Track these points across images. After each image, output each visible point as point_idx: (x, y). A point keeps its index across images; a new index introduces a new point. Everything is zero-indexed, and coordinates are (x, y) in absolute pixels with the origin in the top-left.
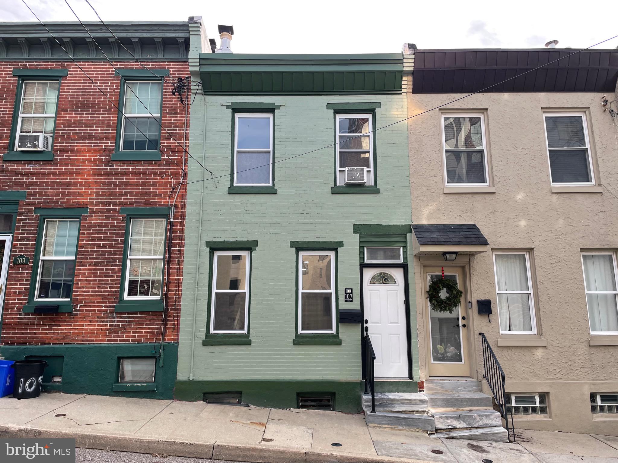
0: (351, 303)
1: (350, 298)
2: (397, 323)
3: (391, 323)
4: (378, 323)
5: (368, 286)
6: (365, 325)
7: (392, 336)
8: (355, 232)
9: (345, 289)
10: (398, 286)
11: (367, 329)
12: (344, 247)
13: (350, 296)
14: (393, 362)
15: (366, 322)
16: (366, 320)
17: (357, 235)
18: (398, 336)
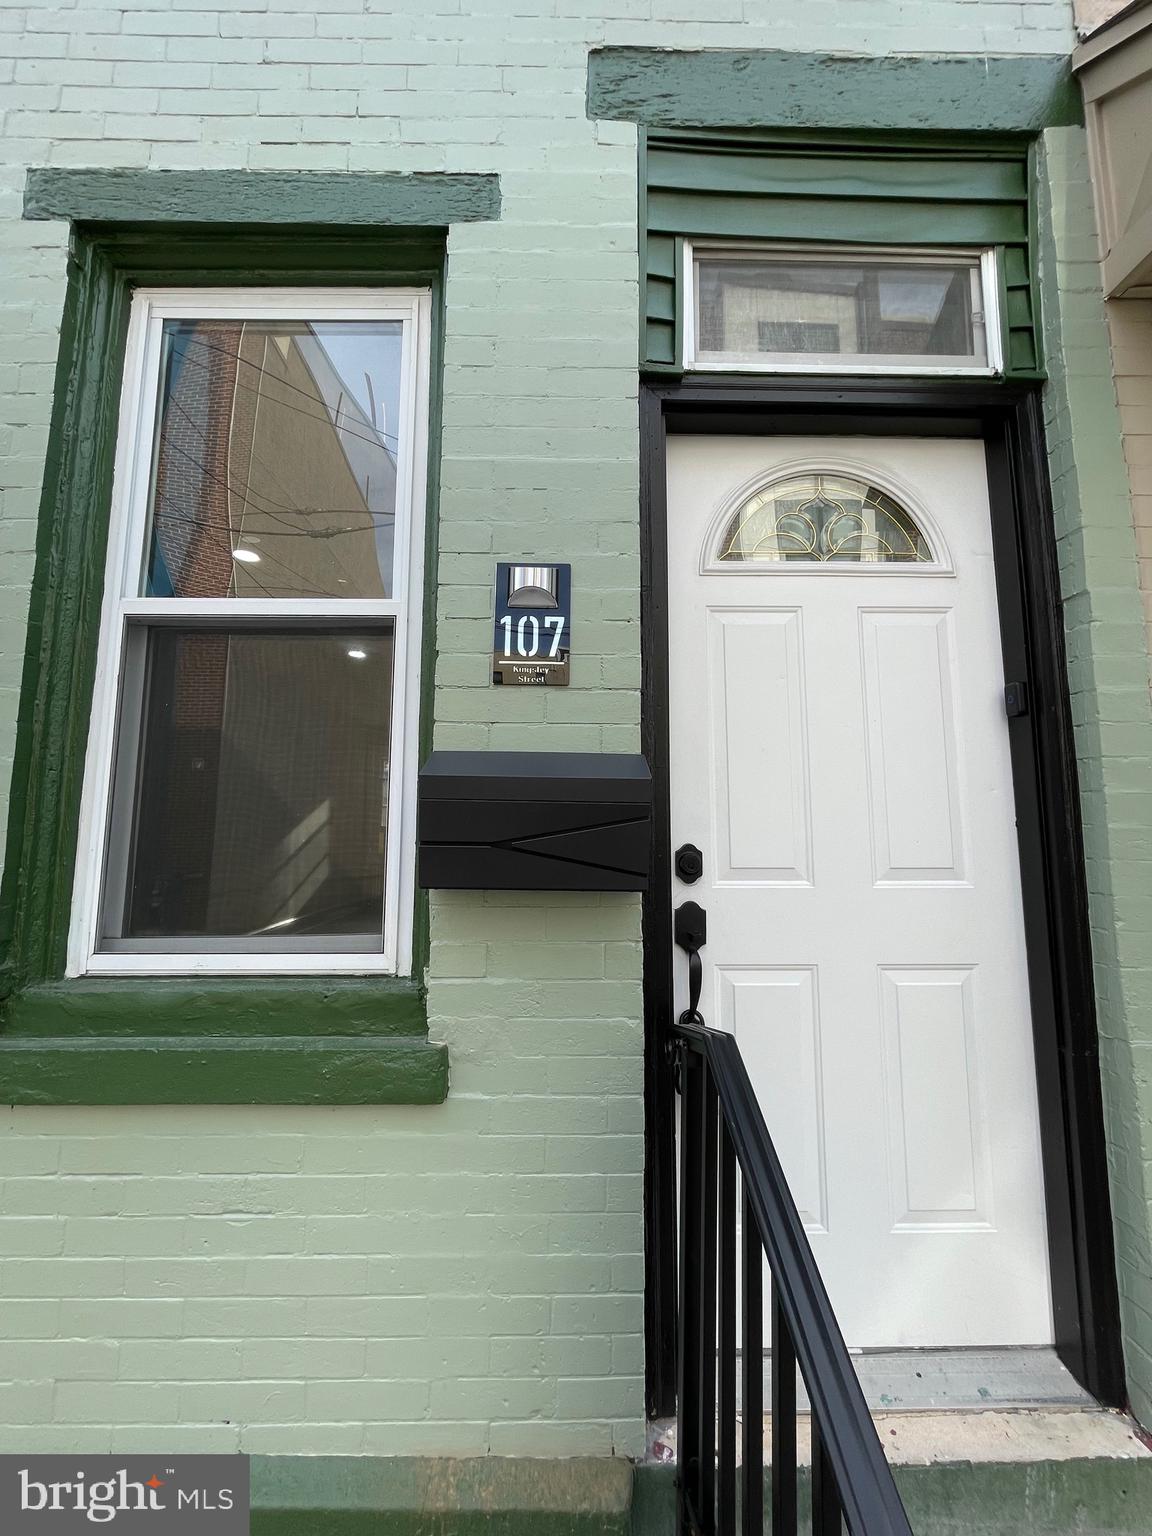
0: (551, 693)
1: (543, 654)
2: (950, 871)
3: (896, 872)
4: (787, 872)
5: (707, 573)
6: (681, 894)
7: (904, 980)
8: (605, 103)
9: (505, 572)
10: (950, 575)
11: (692, 928)
12: (508, 220)
13: (547, 635)
14: (914, 1215)
15: (691, 865)
16: (689, 848)
17: (627, 135)
18: (954, 979)
